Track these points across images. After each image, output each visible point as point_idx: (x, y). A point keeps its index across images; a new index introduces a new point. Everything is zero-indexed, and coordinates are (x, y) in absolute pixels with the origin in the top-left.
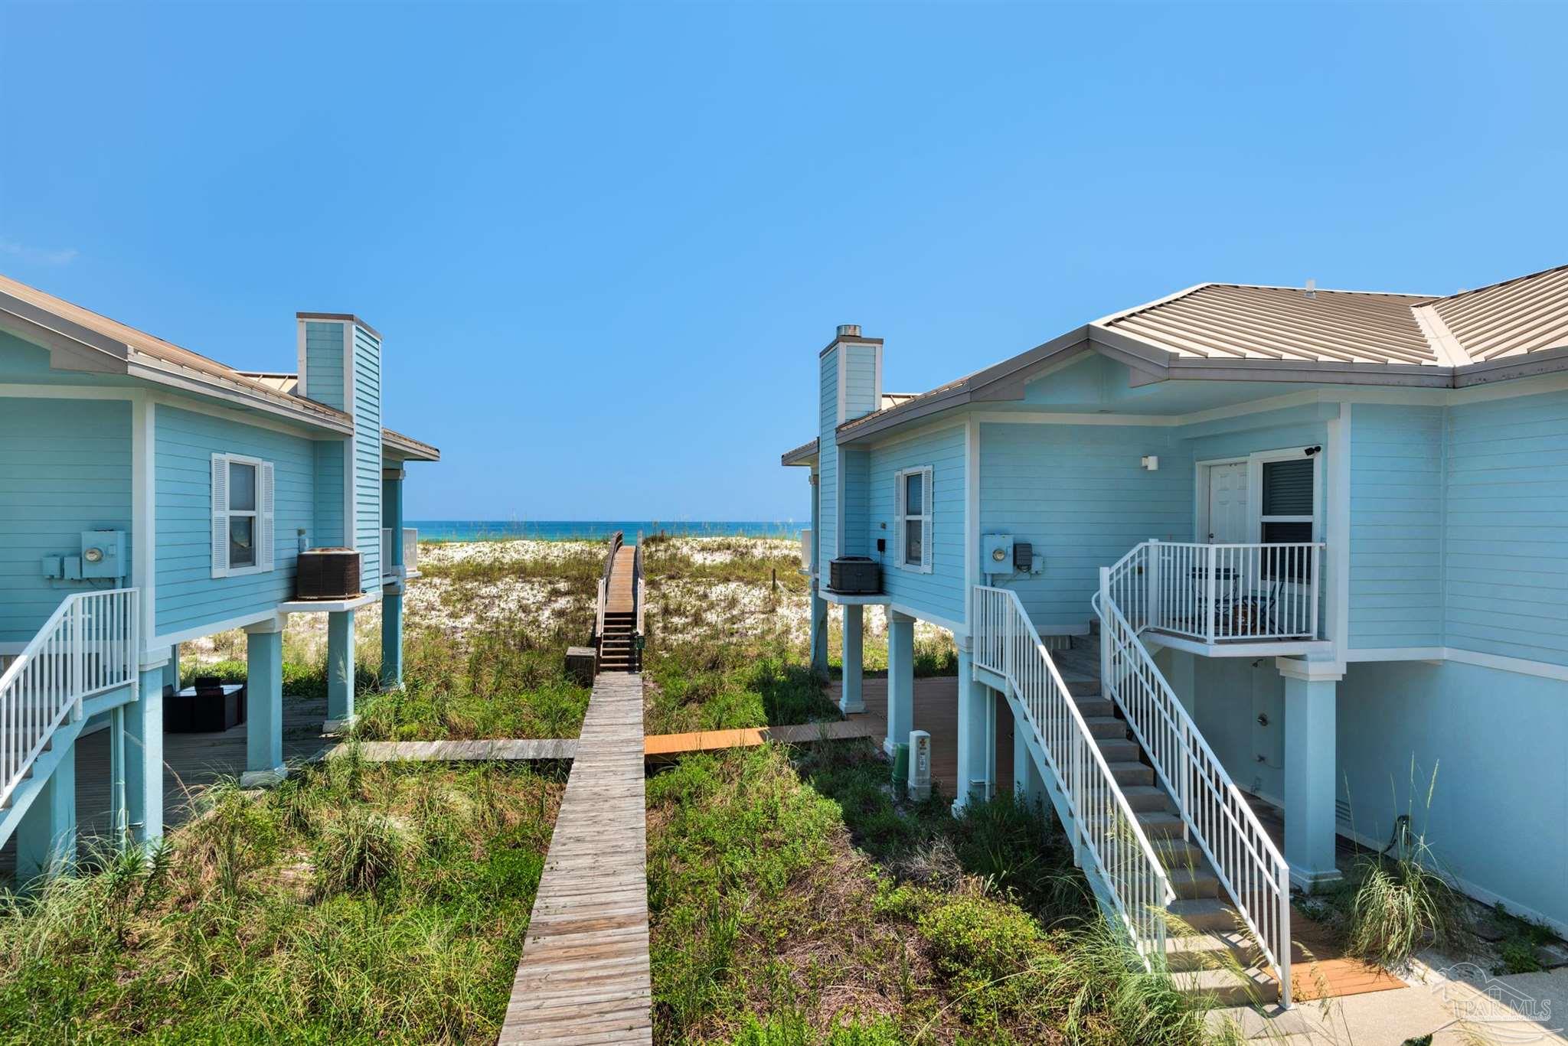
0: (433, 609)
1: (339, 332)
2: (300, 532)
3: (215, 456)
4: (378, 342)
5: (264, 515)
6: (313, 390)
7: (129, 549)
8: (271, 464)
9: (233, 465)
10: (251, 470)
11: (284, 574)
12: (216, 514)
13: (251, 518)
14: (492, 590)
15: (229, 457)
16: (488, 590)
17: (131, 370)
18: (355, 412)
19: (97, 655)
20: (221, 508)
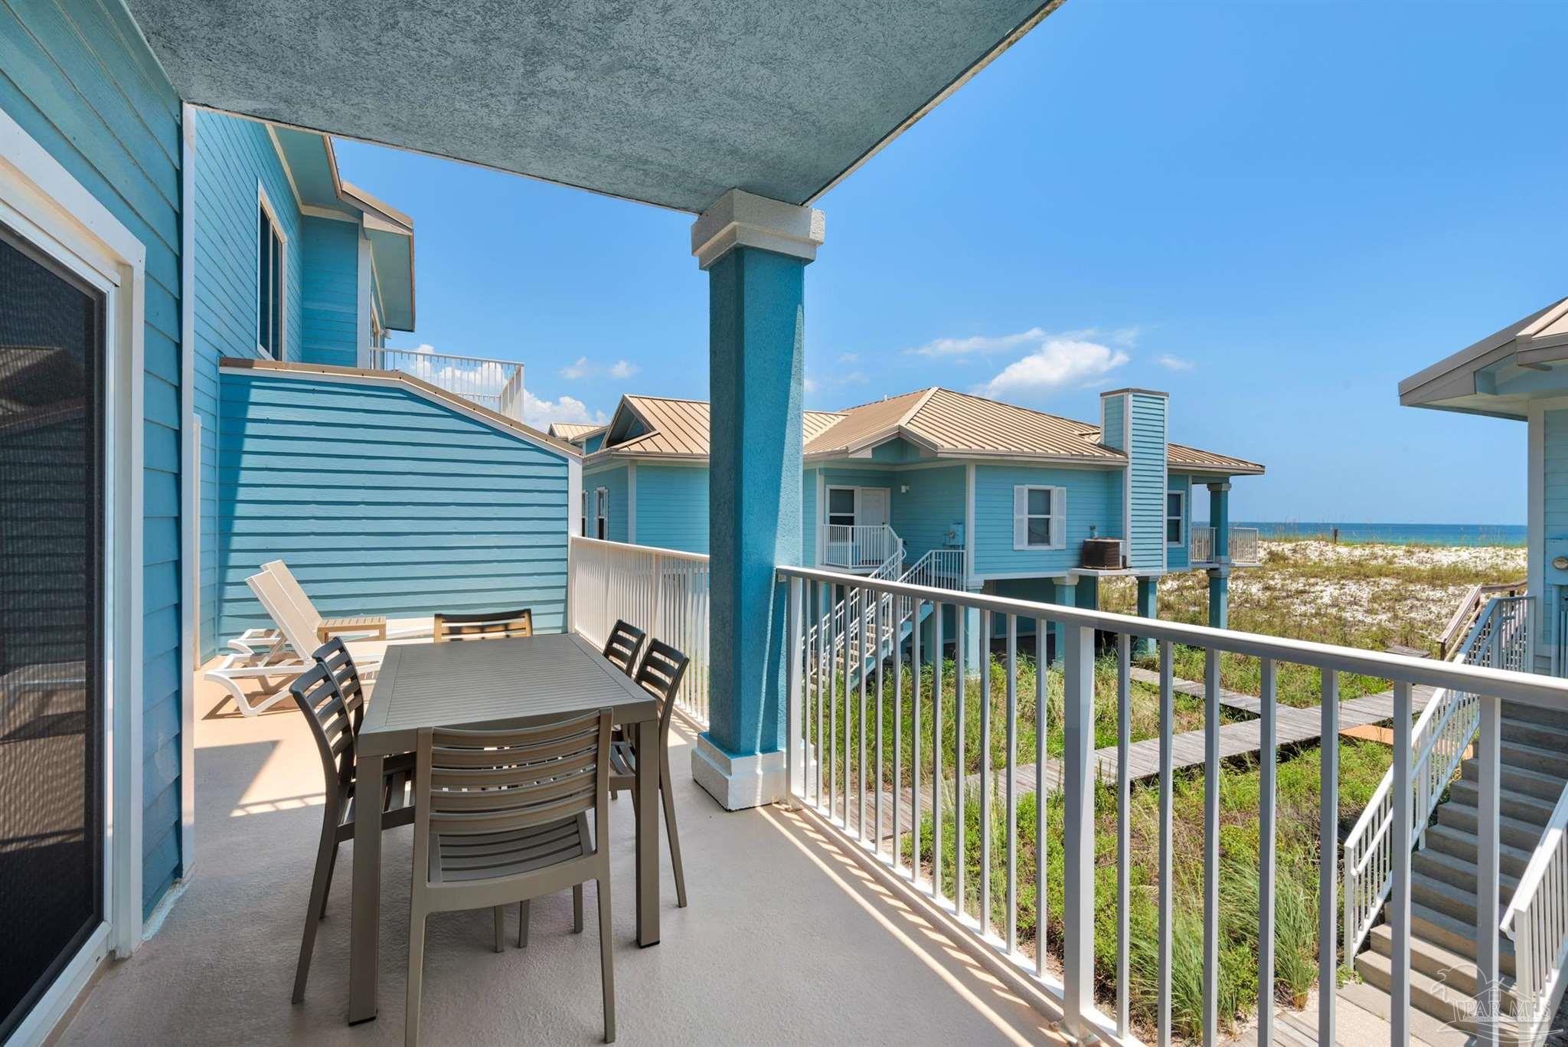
0: (1356, 604)
1: (1122, 400)
2: (1092, 528)
3: (1016, 487)
4: (1163, 399)
5: (1058, 518)
6: (1108, 439)
7: (964, 532)
8: (1065, 488)
9: (1030, 491)
10: (1048, 492)
11: (1077, 552)
12: (1016, 517)
13: (1048, 519)
14: (1438, 594)
15: (1026, 487)
16: (1431, 593)
17: (939, 455)
18: (1129, 450)
19: (955, 580)
20: (1021, 512)
